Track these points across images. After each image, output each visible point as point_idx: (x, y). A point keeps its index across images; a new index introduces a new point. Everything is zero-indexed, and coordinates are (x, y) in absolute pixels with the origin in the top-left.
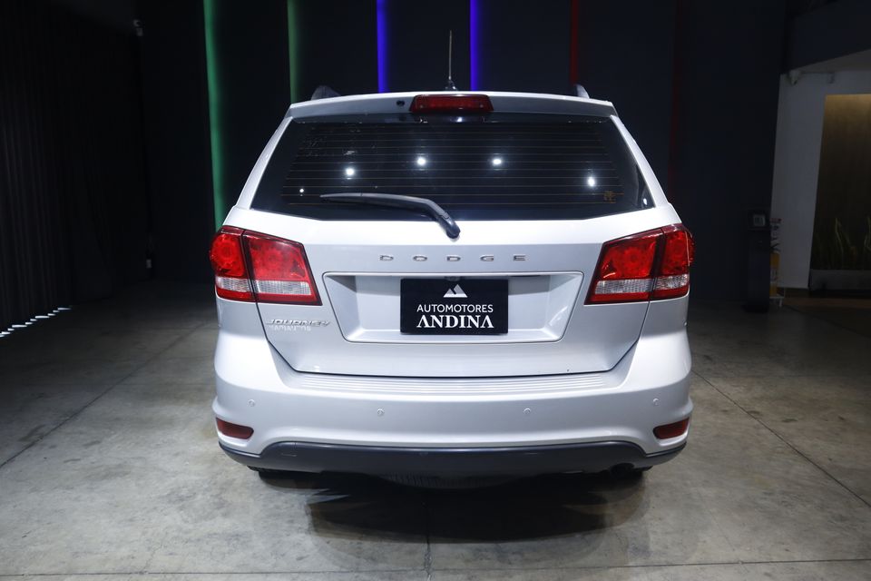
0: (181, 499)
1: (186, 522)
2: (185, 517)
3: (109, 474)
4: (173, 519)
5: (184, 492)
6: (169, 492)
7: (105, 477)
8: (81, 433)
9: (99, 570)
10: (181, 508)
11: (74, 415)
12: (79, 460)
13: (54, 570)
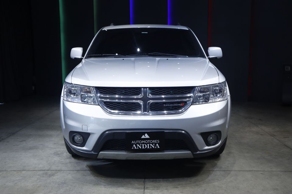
0: (58, 154)
1: (61, 159)
2: (61, 158)
3: (31, 148)
4: (56, 159)
5: (59, 153)
6: (53, 153)
7: (29, 149)
8: (18, 138)
9: (33, 170)
10: (59, 156)
11: (13, 134)
12: (18, 145)
13: (18, 170)
